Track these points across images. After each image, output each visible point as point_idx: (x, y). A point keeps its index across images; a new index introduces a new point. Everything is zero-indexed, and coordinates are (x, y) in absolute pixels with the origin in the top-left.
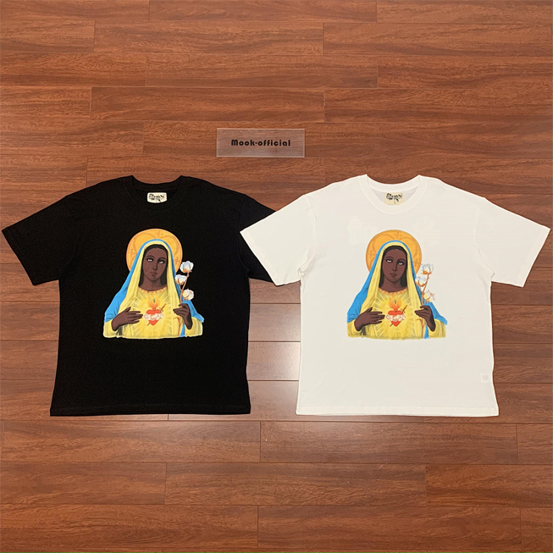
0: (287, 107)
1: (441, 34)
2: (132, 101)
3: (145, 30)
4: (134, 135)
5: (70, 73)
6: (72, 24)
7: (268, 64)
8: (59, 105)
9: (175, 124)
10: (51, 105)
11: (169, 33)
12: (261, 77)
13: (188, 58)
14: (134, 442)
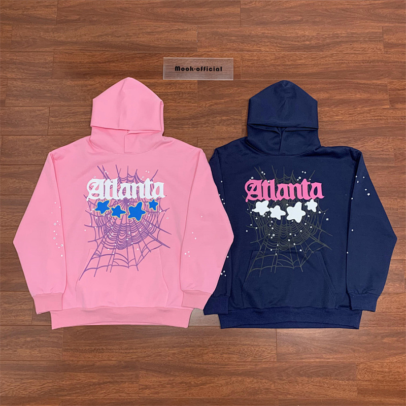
0: (357, 96)
3: (238, 33)
6: (179, 29)
8: (172, 95)
12: (335, 72)
13: (274, 56)
14: (249, 380)
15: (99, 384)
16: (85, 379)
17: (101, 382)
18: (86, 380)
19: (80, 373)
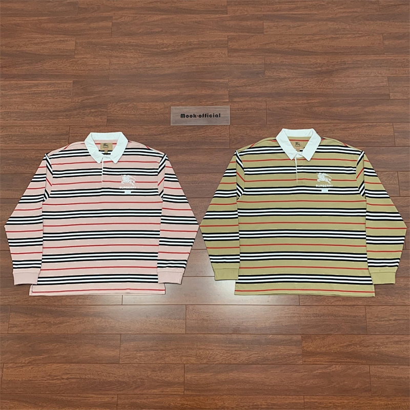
1: (308, 41)
7: (191, 63)
10: (45, 93)
11: (125, 44)
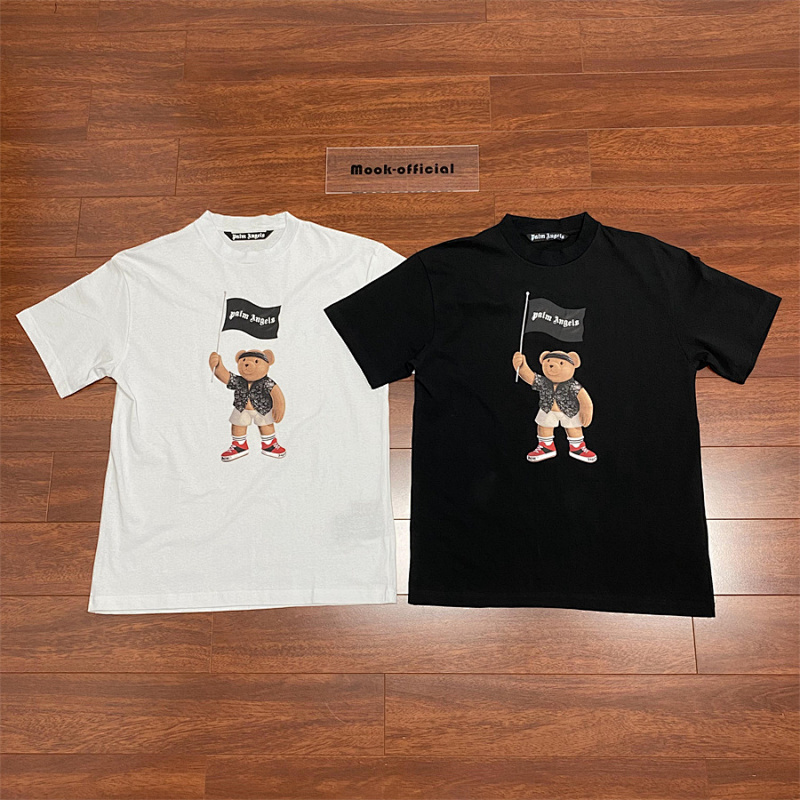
2: (562, 98)
4: (571, 153)
5: (450, 56)
8: (435, 107)
9: (643, 133)
13: (651, 25)
14: (636, 717)
15: (295, 726)
16: (261, 714)
17: (299, 721)
18: (265, 717)
19: (252, 701)
